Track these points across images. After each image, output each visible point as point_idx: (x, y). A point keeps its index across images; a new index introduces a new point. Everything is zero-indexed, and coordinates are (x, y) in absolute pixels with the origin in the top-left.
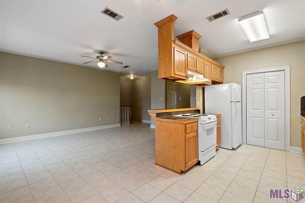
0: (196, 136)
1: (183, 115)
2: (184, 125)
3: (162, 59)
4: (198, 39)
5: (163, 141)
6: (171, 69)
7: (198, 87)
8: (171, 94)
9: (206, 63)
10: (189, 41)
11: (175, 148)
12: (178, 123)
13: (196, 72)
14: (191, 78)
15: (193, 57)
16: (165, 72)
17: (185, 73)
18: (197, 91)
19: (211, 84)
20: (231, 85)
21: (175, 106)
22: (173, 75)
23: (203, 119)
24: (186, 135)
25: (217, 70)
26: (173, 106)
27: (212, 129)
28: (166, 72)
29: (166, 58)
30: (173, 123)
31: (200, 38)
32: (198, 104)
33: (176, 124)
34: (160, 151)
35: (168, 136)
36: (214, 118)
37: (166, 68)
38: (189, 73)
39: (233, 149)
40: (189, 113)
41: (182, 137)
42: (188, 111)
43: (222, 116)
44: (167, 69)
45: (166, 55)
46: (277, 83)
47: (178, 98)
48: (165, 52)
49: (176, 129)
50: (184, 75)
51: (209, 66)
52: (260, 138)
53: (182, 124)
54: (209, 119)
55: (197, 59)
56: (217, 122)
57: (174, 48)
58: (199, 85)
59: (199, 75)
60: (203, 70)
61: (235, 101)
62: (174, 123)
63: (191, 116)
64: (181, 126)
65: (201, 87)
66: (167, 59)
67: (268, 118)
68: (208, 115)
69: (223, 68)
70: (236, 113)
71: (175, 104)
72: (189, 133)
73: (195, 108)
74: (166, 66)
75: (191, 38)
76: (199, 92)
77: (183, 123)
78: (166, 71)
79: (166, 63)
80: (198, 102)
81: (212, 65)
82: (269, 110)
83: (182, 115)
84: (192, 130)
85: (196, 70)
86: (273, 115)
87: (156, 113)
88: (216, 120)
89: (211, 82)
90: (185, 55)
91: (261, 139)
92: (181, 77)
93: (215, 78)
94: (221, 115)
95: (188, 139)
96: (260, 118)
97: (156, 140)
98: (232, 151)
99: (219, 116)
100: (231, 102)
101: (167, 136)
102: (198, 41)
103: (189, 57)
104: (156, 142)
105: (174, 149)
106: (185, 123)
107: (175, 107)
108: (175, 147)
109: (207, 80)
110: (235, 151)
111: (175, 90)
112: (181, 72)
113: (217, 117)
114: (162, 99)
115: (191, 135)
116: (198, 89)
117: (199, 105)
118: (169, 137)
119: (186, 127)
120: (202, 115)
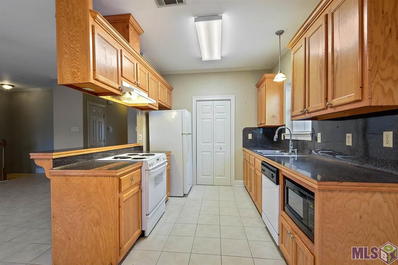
0: (138, 191)
1: (115, 158)
2: (116, 179)
3: (65, 44)
4: (139, 34)
5: (71, 216)
6: (87, 68)
7: (140, 112)
8: (96, 122)
9: (150, 75)
10: (124, 31)
11: (98, 226)
12: (105, 176)
13: (136, 85)
14: (127, 95)
15: (132, 59)
16: (73, 73)
17: (118, 84)
18: (138, 117)
19: (157, 109)
20: (182, 111)
21: (103, 141)
22: (92, 81)
23: (149, 162)
24: (120, 196)
25: (165, 90)
26: (99, 141)
27: (161, 174)
28: (77, 72)
29: (74, 43)
30: (93, 177)
31: (141, 33)
32: (139, 138)
33: (99, 178)
34: (63, 238)
35: (82, 204)
36: (164, 157)
37: (75, 65)
38: (126, 84)
39: (185, 195)
40: (126, 153)
41: (112, 201)
42: (124, 149)
43: (172, 154)
44: (77, 65)
45: (74, 38)
46: (224, 113)
47: (108, 129)
48: (73, 30)
49: (99, 189)
50: (117, 86)
51: (154, 81)
52: (209, 176)
53: (113, 176)
54: (158, 160)
55: (138, 65)
56: (167, 163)
57: (93, 26)
58: (142, 108)
59: (141, 92)
60: (148, 86)
61: (187, 133)
62: (96, 176)
63: (130, 158)
64: (111, 180)
65: (144, 111)
66: (78, 45)
67: (216, 152)
68: (155, 154)
69: (171, 89)
70: (188, 149)
71: (103, 138)
72: (127, 190)
73: (136, 144)
74: (77, 61)
75: (128, 27)
76: (141, 119)
77: (114, 174)
78: (76, 70)
79: (76, 53)
80: (139, 135)
81: (159, 82)
82: (218, 143)
83: (113, 157)
84: (131, 184)
85: (136, 83)
86: (221, 148)
87: (53, 159)
88: (166, 160)
89: (158, 106)
90: (117, 50)
91: (211, 177)
92: (111, 88)
93: (162, 101)
94: (170, 152)
95: (124, 202)
96: (209, 153)
97: (52, 217)
98: (183, 198)
99: (169, 154)
100: (182, 134)
101: (78, 204)
102: (139, 36)
103: (125, 56)
104: (54, 222)
105: (96, 227)
106: (118, 174)
107: (103, 143)
108: (98, 223)
109: (153, 101)
110: (186, 197)
111: (102, 117)
112: (111, 79)
113: (167, 155)
114: (78, 129)
115: (129, 194)
116: (140, 114)
117: (141, 139)
118: (83, 206)
119: (120, 180)
120: (146, 155)
